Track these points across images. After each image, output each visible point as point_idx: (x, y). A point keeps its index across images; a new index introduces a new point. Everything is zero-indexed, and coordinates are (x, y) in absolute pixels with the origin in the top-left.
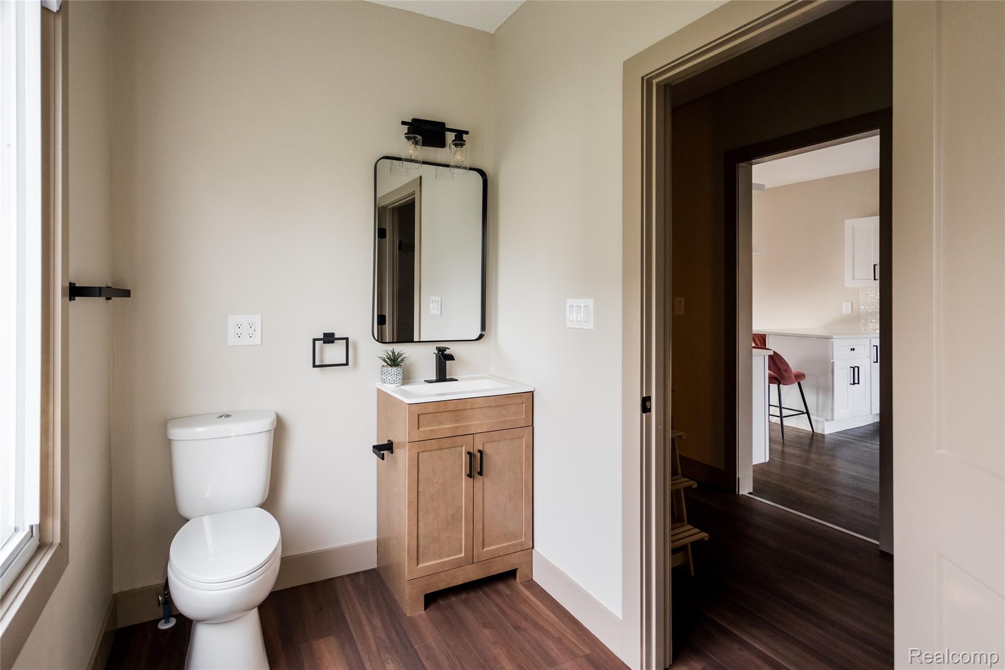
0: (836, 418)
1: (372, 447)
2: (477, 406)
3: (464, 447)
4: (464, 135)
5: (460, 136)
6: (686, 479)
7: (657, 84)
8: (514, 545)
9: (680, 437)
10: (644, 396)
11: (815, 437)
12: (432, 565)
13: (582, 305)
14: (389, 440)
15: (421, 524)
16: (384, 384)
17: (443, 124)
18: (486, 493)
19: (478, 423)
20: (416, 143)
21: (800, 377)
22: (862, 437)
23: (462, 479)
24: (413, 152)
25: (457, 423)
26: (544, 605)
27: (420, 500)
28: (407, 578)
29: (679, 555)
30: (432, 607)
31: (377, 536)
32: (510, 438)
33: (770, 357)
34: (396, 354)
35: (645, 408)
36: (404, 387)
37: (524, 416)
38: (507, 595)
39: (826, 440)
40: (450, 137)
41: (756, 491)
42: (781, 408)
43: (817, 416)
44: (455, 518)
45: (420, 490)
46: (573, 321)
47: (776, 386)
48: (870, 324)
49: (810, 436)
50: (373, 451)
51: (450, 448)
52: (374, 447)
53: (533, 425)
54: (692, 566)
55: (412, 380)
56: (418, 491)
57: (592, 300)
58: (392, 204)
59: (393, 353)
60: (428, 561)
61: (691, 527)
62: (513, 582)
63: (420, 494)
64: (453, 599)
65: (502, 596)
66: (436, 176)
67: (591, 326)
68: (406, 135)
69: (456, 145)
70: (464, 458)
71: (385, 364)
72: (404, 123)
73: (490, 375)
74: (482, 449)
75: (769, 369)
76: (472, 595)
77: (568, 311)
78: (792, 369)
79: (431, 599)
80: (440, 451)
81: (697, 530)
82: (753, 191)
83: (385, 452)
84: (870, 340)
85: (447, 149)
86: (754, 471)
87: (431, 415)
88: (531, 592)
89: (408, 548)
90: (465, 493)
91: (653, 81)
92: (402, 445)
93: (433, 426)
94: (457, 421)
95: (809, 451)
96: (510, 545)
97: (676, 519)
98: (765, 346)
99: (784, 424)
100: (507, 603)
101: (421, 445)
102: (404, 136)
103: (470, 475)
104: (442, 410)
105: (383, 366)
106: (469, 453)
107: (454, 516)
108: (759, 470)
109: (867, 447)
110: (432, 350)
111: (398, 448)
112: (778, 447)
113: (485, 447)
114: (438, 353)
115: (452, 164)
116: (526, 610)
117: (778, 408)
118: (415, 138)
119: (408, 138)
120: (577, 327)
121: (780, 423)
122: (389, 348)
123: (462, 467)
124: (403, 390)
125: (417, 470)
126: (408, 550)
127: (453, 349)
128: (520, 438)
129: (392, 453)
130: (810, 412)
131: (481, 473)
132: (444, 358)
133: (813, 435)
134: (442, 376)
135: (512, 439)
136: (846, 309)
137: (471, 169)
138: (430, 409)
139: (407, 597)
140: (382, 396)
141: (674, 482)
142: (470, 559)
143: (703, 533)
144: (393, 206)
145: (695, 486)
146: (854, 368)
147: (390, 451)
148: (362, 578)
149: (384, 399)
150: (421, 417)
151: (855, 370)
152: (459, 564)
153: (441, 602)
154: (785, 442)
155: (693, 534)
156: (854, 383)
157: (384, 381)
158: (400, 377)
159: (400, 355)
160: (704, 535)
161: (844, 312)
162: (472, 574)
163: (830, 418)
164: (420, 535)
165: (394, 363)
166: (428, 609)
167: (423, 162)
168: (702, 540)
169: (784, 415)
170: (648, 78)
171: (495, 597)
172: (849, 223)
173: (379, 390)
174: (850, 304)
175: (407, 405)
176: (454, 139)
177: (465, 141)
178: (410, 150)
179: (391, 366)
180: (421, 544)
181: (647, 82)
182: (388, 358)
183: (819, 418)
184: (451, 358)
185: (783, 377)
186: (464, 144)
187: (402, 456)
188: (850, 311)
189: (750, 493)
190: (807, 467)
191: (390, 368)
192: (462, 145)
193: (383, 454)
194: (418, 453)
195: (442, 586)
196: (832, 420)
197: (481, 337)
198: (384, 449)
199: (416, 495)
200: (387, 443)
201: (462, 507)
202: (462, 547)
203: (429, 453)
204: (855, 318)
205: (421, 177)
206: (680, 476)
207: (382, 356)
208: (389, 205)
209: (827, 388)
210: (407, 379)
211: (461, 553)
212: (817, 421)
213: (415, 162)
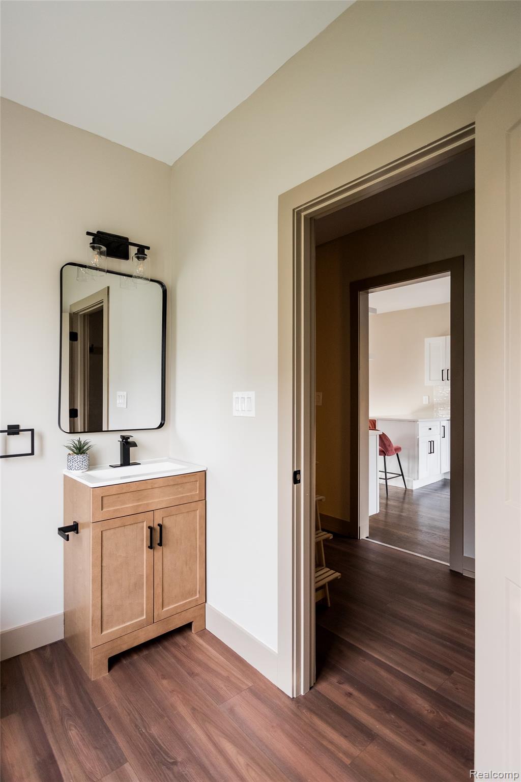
0: (420, 478)
1: (57, 529)
2: (156, 486)
3: (145, 522)
4: (146, 250)
5: (142, 251)
6: (325, 533)
7: (305, 216)
8: (190, 602)
9: (321, 500)
10: (295, 470)
11: (407, 492)
12: (116, 630)
13: (246, 397)
14: (74, 522)
15: (105, 596)
16: (70, 470)
17: (127, 239)
18: (165, 560)
19: (158, 500)
20: (101, 253)
21: (398, 449)
22: (436, 490)
23: (143, 550)
24: (97, 261)
25: (138, 502)
26: (215, 649)
27: (104, 573)
28: (92, 646)
29: (320, 592)
30: (116, 668)
31: (65, 609)
32: (187, 511)
33: (380, 435)
34: (82, 443)
35: (296, 481)
36: (90, 473)
37: (198, 492)
38: (184, 647)
39: (414, 493)
40: (133, 250)
41: (372, 535)
42: (386, 472)
43: (409, 477)
44: (138, 585)
45: (104, 564)
46: (239, 410)
47: (383, 457)
48: (440, 411)
49: (404, 491)
50: (59, 534)
51: (132, 524)
52: (60, 529)
53: (205, 499)
54: (329, 599)
55: (98, 466)
56: (102, 566)
57: (254, 392)
58: (82, 311)
59: (79, 442)
60: (112, 627)
61: (328, 569)
62: (189, 633)
63: (104, 569)
64: (136, 657)
65: (180, 647)
66: (120, 285)
67: (253, 414)
68: (92, 245)
69: (138, 258)
70: (146, 533)
71: (71, 452)
72: (88, 233)
73: (170, 458)
74: (161, 523)
75: (380, 446)
76: (153, 650)
77: (234, 404)
78: (393, 445)
79: (114, 661)
80: (123, 528)
81: (332, 571)
82: (369, 313)
83: (71, 534)
84: (440, 422)
85: (130, 261)
86: (370, 520)
87: (114, 497)
88: (204, 640)
89: (92, 618)
90: (146, 563)
91: (302, 214)
92: (86, 525)
93: (116, 506)
94: (138, 500)
95: (403, 502)
96: (186, 603)
97: (318, 565)
98: (375, 428)
99: (388, 484)
100: (184, 654)
101: (104, 524)
102: (89, 245)
103: (151, 547)
104: (124, 491)
105: (69, 454)
106: (149, 527)
107: (136, 584)
108: (373, 519)
109: (438, 496)
110: (117, 438)
111: (83, 528)
112: (384, 501)
113: (164, 522)
114: (122, 441)
115: (134, 274)
116: (200, 656)
117: (384, 473)
118: (100, 248)
119: (93, 248)
120: (242, 415)
121: (385, 483)
122: (75, 437)
123: (143, 540)
124: (89, 476)
125: (101, 547)
126: (92, 621)
127: (135, 437)
128: (194, 511)
129: (77, 533)
130: (404, 474)
131: (160, 544)
132: (127, 445)
133: (406, 491)
134: (126, 461)
135: (188, 512)
136: (425, 401)
137: (152, 280)
138: (114, 491)
139: (91, 663)
140: (68, 481)
141: (317, 536)
142: (152, 620)
143: (337, 573)
144: (84, 312)
145: (331, 537)
146: (431, 442)
147: (76, 531)
148: (48, 652)
149: (70, 485)
150: (105, 499)
151: (432, 443)
152: (140, 626)
153: (124, 662)
154: (389, 497)
155: (330, 575)
156: (431, 453)
157: (70, 468)
158: (86, 463)
159: (85, 444)
160: (338, 574)
161: (424, 403)
162: (153, 632)
163: (416, 478)
164: (103, 605)
165: (80, 451)
166: (112, 671)
167: (107, 270)
168: (336, 579)
169: (388, 478)
170: (298, 211)
171: (173, 649)
172: (428, 341)
173: (65, 476)
174: (428, 397)
175: (91, 489)
176: (137, 252)
177: (146, 255)
178: (95, 259)
179: (77, 454)
180: (105, 612)
181: (297, 213)
182: (74, 447)
183: (409, 479)
184: (134, 445)
185: (387, 450)
186: (146, 258)
187: (87, 534)
188: (427, 403)
189: (367, 537)
190: (402, 514)
191: (76, 456)
192: (144, 259)
193: (68, 535)
194: (102, 532)
195: (125, 648)
196: (418, 479)
197: (161, 425)
198: (69, 530)
199: (100, 569)
200: (72, 524)
201: (143, 575)
202: (143, 610)
203: (112, 531)
204: (431, 408)
205: (108, 287)
206: (320, 531)
207: (68, 445)
208: (80, 312)
209: (415, 458)
210: (92, 464)
211: (143, 615)
212: (408, 480)
213: (100, 271)
